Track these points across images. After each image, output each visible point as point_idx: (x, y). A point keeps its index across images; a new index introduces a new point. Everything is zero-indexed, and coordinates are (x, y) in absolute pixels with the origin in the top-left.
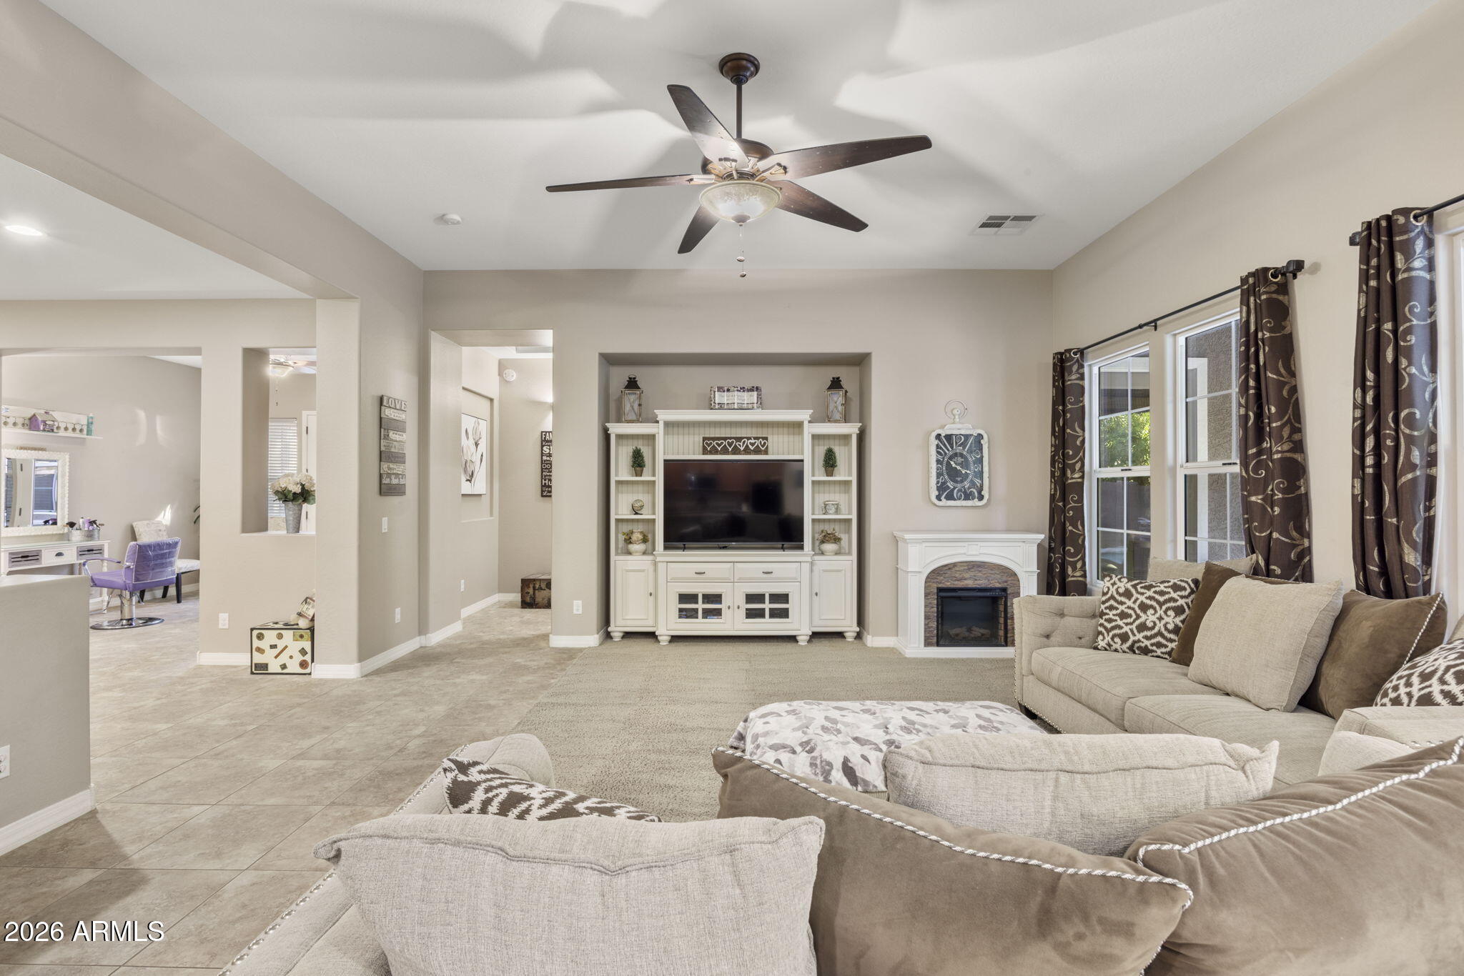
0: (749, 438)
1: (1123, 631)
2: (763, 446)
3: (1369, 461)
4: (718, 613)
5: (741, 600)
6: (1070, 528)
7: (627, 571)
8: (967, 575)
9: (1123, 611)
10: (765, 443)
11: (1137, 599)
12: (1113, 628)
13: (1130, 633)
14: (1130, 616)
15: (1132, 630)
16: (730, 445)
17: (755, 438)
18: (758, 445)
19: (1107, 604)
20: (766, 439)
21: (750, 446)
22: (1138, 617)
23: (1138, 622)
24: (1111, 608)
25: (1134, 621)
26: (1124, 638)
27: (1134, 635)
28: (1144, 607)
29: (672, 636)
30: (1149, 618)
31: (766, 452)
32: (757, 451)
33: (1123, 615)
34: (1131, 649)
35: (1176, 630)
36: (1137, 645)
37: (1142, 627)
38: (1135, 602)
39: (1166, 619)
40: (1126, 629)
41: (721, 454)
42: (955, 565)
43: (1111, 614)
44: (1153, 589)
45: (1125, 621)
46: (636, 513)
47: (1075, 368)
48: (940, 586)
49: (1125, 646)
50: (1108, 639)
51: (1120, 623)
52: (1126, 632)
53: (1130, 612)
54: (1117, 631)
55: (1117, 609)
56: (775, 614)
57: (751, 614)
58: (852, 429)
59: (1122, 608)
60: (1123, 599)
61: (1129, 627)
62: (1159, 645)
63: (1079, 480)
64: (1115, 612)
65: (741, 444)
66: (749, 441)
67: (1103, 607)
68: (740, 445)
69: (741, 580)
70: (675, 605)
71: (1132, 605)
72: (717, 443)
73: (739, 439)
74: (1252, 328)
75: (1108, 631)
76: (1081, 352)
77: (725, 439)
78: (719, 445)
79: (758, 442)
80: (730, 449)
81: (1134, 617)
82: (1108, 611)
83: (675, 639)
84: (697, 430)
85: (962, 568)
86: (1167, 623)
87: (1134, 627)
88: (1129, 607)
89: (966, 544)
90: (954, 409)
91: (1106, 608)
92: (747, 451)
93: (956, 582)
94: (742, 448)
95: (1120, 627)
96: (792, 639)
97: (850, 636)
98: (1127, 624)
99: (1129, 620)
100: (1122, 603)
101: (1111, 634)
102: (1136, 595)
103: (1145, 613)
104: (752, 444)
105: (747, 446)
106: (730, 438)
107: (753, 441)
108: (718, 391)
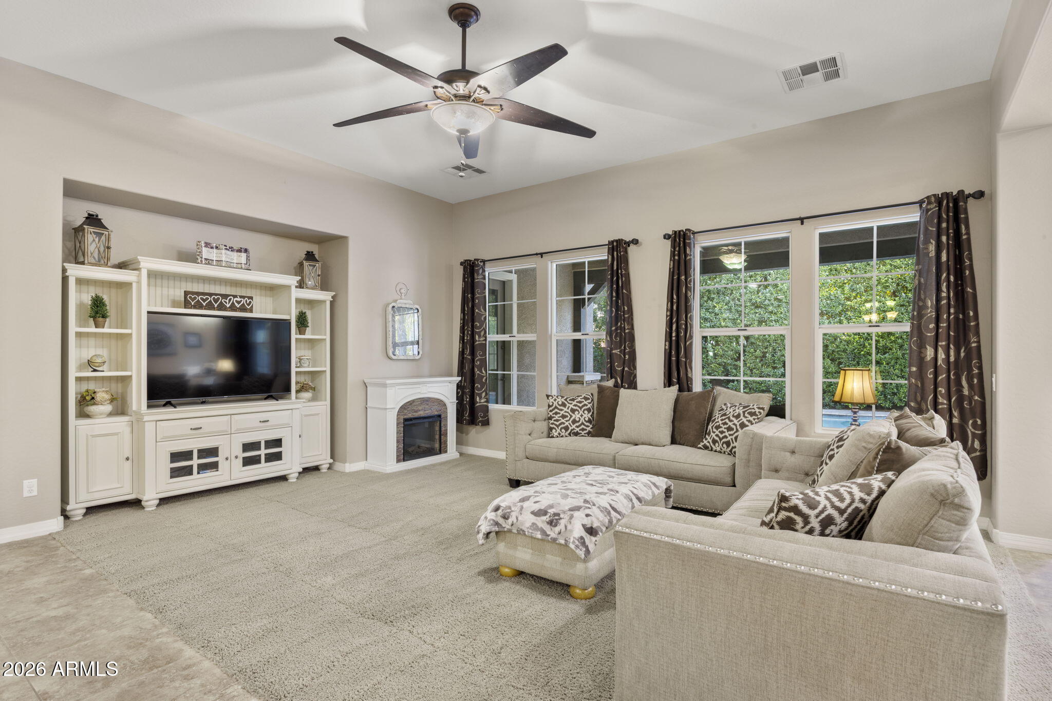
0: (235, 296)
1: (566, 425)
2: (248, 305)
3: (674, 334)
4: (214, 466)
5: (238, 450)
6: (478, 372)
7: (93, 436)
8: (420, 408)
9: (563, 414)
10: (250, 302)
11: (569, 407)
12: (560, 424)
13: (569, 426)
14: (567, 416)
15: (570, 424)
16: (216, 301)
17: (241, 297)
18: (243, 304)
19: (554, 412)
20: (251, 298)
21: (236, 304)
22: (571, 416)
23: (572, 419)
24: (556, 413)
25: (570, 419)
26: (566, 428)
27: (571, 426)
28: (573, 411)
29: (161, 500)
30: (576, 416)
31: (251, 311)
32: (243, 309)
33: (564, 417)
34: (570, 434)
35: (590, 421)
36: (573, 432)
37: (574, 422)
38: (568, 409)
39: (585, 416)
40: (567, 424)
41: (205, 309)
42: (413, 401)
43: (557, 417)
44: (576, 401)
45: (565, 419)
46: (95, 370)
47: (481, 271)
48: (405, 417)
49: (567, 434)
50: (558, 431)
51: (563, 421)
52: (567, 425)
53: (567, 414)
54: (562, 426)
55: (559, 413)
56: (271, 458)
57: (248, 462)
58: (326, 296)
59: (562, 412)
60: (562, 408)
61: (568, 422)
62: (583, 430)
63: (484, 342)
64: (559, 415)
65: (227, 301)
66: (235, 299)
67: (551, 413)
68: (226, 303)
69: (239, 431)
70: (167, 465)
71: (567, 410)
72: (201, 298)
73: (225, 296)
74: (615, 268)
75: (558, 426)
76: (484, 261)
77: (211, 295)
78: (204, 300)
79: (243, 301)
80: (216, 306)
81: (569, 416)
82: (554, 415)
83: (164, 501)
84: (177, 283)
85: (417, 403)
86: (585, 418)
87: (570, 422)
88: (565, 412)
89: (420, 386)
90: (401, 289)
91: (553, 414)
92: (233, 308)
93: (414, 414)
94: (228, 306)
95: (564, 423)
96: (283, 478)
97: (324, 468)
98: (567, 421)
99: (567, 419)
100: (562, 410)
101: (559, 428)
102: (568, 405)
103: (574, 414)
104: (239, 302)
105: (233, 303)
106: (216, 295)
107: (239, 299)
108: (205, 246)
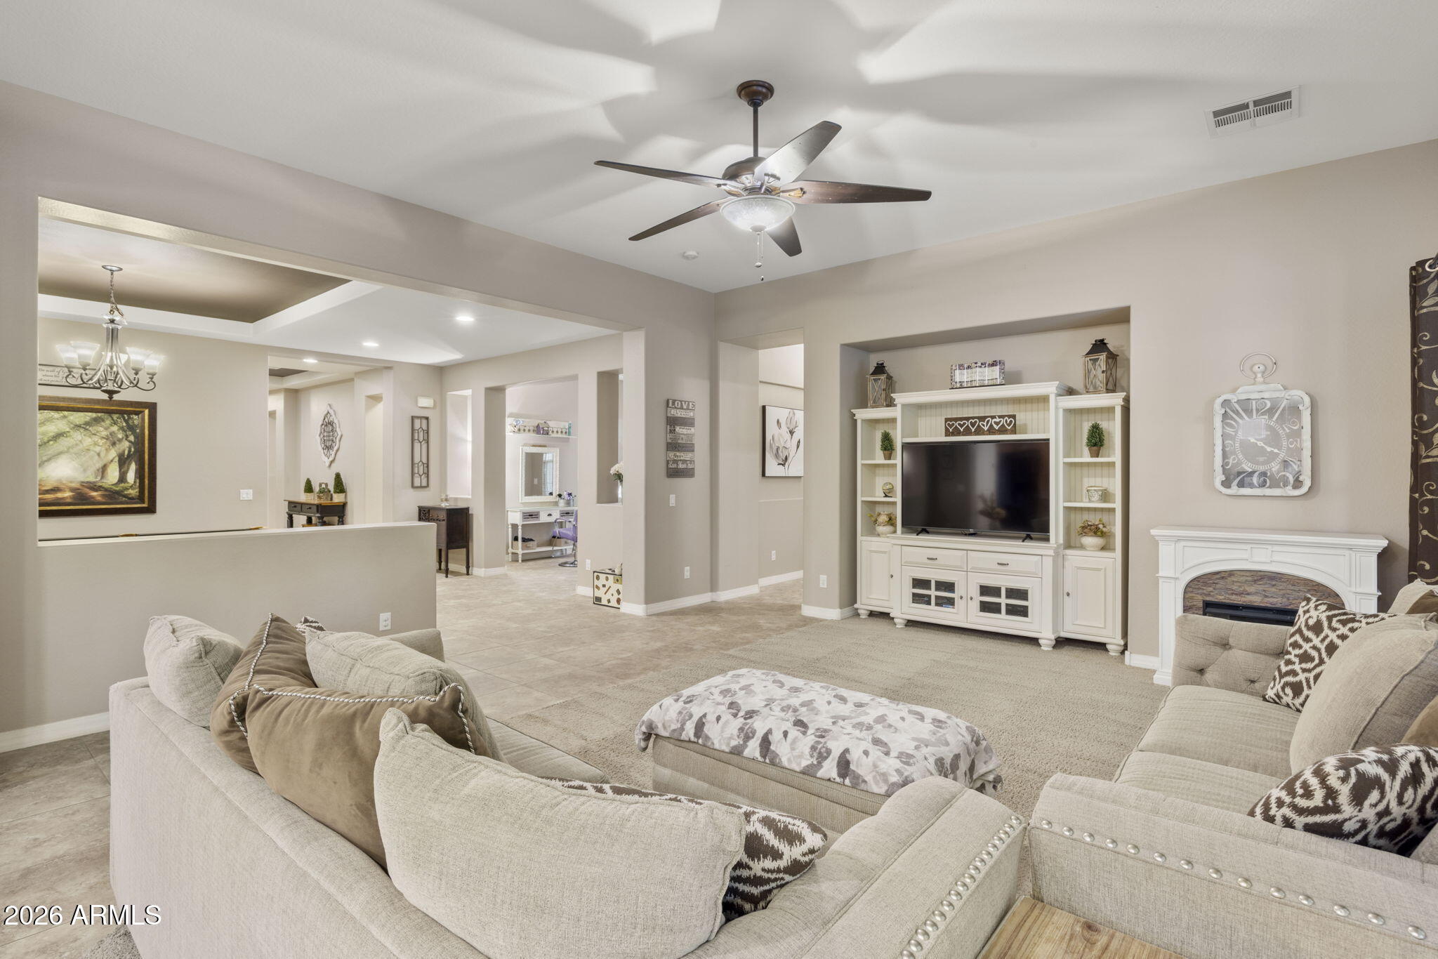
0: (994, 417)
1: (1297, 679)
2: (1009, 425)
4: (951, 602)
5: (975, 592)
6: (1424, 532)
7: (872, 552)
9: (1305, 651)
10: (1011, 421)
11: (1328, 637)
12: (1288, 673)
13: (1305, 684)
14: (1312, 659)
15: (1308, 681)
16: (974, 425)
17: (1000, 417)
18: (1003, 425)
19: (1291, 640)
20: (1014, 417)
21: (995, 426)
22: (1322, 662)
23: (1319, 670)
24: (1295, 645)
29: (907, 621)
31: (1014, 431)
32: (1003, 431)
38: (1323, 641)
40: (1302, 677)
41: (961, 435)
42: (1232, 573)
43: (1292, 654)
45: (1304, 666)
46: (887, 496)
49: (1298, 703)
50: (1278, 687)
51: (1297, 667)
52: (1301, 682)
53: (1314, 653)
54: (1290, 679)
55: (1301, 647)
56: (1014, 611)
57: (986, 607)
58: (1115, 400)
59: (1306, 646)
60: (1310, 635)
61: (1306, 675)
64: (1297, 651)
65: (985, 424)
66: (994, 420)
67: (1287, 643)
68: (983, 425)
69: (975, 570)
70: (909, 589)
71: (1320, 645)
72: (960, 424)
73: (984, 418)
75: (1282, 676)
77: (971, 419)
78: (964, 426)
79: (1003, 421)
80: (972, 430)
81: (1317, 661)
82: (1289, 649)
83: (909, 623)
84: (941, 411)
87: (1312, 675)
88: (1314, 648)
92: (991, 431)
94: (986, 428)
96: (1033, 641)
98: (1304, 670)
99: (1309, 665)
100: (1307, 640)
101: (1283, 681)
102: (1326, 631)
104: (997, 423)
105: (991, 425)
106: (977, 418)
107: (998, 420)
